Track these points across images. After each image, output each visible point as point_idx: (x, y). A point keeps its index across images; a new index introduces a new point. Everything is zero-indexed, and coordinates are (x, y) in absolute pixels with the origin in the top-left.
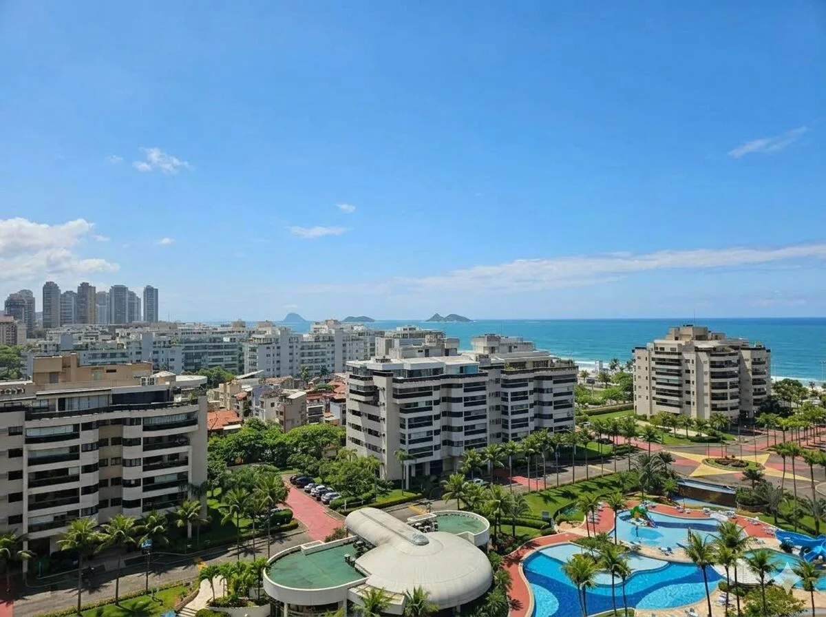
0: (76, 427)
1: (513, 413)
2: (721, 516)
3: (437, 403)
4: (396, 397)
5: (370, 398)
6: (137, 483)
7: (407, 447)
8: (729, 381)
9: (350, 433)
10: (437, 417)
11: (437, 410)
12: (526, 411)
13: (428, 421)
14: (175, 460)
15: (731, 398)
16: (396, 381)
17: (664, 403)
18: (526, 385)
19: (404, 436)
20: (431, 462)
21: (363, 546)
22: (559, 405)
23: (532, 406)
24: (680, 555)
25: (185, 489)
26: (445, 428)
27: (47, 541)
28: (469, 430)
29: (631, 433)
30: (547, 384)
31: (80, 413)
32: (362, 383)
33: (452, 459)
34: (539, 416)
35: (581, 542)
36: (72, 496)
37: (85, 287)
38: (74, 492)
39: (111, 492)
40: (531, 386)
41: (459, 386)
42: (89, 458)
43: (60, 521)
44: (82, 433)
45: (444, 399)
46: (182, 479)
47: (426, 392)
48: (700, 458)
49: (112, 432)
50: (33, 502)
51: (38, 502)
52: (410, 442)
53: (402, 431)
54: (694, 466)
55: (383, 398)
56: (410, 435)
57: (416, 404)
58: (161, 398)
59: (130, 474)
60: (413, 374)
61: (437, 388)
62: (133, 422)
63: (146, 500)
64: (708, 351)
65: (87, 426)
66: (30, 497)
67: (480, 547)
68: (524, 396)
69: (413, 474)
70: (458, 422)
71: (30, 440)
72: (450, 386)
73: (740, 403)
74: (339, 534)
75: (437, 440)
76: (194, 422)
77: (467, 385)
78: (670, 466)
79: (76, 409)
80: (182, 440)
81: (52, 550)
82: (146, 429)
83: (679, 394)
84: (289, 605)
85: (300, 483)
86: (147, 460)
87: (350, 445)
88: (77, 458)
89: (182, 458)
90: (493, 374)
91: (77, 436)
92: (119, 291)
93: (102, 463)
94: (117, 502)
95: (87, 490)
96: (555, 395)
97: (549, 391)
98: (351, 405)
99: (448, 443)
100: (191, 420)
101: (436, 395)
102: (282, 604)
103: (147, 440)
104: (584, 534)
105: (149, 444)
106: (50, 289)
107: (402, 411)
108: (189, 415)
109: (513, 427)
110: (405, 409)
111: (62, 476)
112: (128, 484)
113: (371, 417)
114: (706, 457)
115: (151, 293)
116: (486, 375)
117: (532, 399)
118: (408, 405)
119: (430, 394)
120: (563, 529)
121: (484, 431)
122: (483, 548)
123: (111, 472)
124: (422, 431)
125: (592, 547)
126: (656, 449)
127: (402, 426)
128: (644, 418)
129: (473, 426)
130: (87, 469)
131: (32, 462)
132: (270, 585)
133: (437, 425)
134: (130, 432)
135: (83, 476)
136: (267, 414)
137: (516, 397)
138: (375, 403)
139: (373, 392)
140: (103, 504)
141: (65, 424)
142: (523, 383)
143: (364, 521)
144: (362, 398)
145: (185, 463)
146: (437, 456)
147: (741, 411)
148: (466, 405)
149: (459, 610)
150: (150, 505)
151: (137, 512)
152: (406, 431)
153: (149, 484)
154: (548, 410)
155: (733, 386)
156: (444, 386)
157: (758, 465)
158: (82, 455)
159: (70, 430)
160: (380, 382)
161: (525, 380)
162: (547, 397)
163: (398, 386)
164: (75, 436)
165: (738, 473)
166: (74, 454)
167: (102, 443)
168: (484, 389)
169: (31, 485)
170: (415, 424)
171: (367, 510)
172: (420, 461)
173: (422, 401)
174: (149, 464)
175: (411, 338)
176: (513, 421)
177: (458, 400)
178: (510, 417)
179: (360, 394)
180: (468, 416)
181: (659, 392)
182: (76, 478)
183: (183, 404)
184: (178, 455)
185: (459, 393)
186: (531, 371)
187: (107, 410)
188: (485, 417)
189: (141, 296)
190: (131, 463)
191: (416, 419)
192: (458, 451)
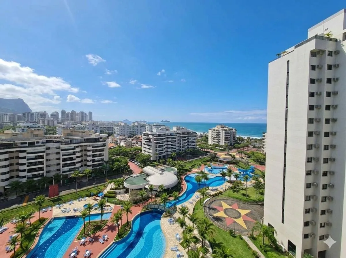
1: (182, 144)
2: (227, 166)
3: (165, 142)
4: (155, 140)
6: (91, 161)
7: (157, 152)
8: (228, 137)
9: (143, 149)
10: (165, 145)
11: (164, 144)
12: (185, 144)
13: (162, 146)
14: (100, 155)
15: (229, 141)
16: (155, 137)
17: (214, 142)
18: (185, 138)
19: (157, 150)
20: (163, 156)
21: (148, 175)
22: (192, 142)
24: (219, 175)
25: (103, 162)
26: (167, 148)
27: (67, 175)
28: (172, 148)
29: (207, 148)
30: (190, 138)
31: (75, 143)
32: (146, 137)
33: (168, 155)
34: (188, 145)
35: (197, 173)
36: (74, 164)
37: (73, 111)
38: (74, 163)
39: (84, 163)
40: (186, 138)
41: (170, 138)
42: (78, 154)
43: (70, 170)
44: (76, 148)
46: (102, 160)
47: (162, 139)
49: (84, 148)
50: (63, 166)
51: (65, 166)
52: (158, 151)
53: (156, 148)
54: (221, 155)
55: (152, 140)
56: (158, 150)
57: (160, 142)
58: (96, 140)
59: (89, 158)
60: (159, 135)
61: (165, 138)
62: (89, 146)
63: (93, 165)
64: (224, 130)
65: (78, 147)
66: (62, 164)
68: (185, 140)
69: (159, 158)
70: (170, 146)
71: (62, 150)
72: (168, 138)
74: (142, 172)
75: (164, 151)
76: (105, 146)
77: (172, 138)
78: (217, 156)
79: (74, 142)
80: (103, 150)
81: (68, 177)
82: (93, 147)
83: (218, 140)
85: (131, 161)
87: (143, 152)
88: (75, 154)
89: (102, 155)
90: (178, 135)
92: (82, 113)
93: (82, 156)
94: (86, 165)
95: (78, 163)
96: (192, 140)
98: (143, 142)
99: (167, 151)
100: (104, 145)
101: (164, 140)
102: (129, 189)
103: (93, 150)
104: (198, 171)
105: (94, 151)
106: (63, 112)
108: (104, 144)
109: (182, 147)
110: (157, 143)
111: (71, 159)
112: (88, 161)
113: (149, 145)
114: (223, 153)
115: (91, 114)
116: (176, 135)
117: (187, 141)
118: (157, 142)
119: (163, 140)
120: (193, 170)
121: (175, 148)
122: (176, 175)
123: (84, 158)
124: (161, 149)
125: (199, 174)
126: (213, 152)
127: (156, 147)
128: (210, 145)
130: (78, 157)
131: (63, 155)
132: (126, 184)
133: (164, 147)
134: (89, 148)
135: (76, 159)
136: (122, 144)
137: (183, 140)
138: (150, 141)
139: (149, 140)
140: (82, 166)
141: (72, 146)
142: (185, 137)
143: (148, 169)
145: (103, 156)
146: (164, 154)
147: (230, 143)
149: (171, 189)
150: (94, 166)
151: (91, 168)
152: (157, 148)
153: (94, 161)
154: (190, 144)
155: (229, 138)
156: (166, 138)
157: (234, 155)
158: (76, 154)
160: (151, 137)
162: (190, 141)
163: (155, 138)
164: (74, 149)
165: (230, 157)
166: (74, 153)
167: (81, 151)
168: (176, 139)
169: (63, 161)
170: (160, 147)
171: (148, 167)
172: (160, 155)
173: (161, 141)
174: (94, 156)
175: (157, 126)
176: (182, 146)
177: (170, 141)
178: (182, 145)
179: (146, 140)
180: (172, 145)
181: (214, 139)
182: (75, 160)
183: (102, 141)
184: (101, 154)
185: (170, 140)
186: (186, 135)
187: (83, 142)
188: (176, 145)
189: (88, 114)
190: (90, 156)
191: (159, 146)
192: (169, 153)
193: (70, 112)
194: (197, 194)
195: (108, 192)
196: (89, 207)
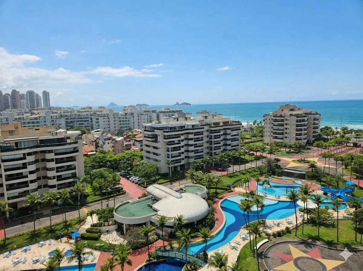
0: (24, 154)
1: (214, 144)
3: (182, 141)
4: (165, 138)
5: (154, 140)
6: (54, 178)
7: (170, 159)
8: (303, 128)
9: (145, 154)
10: (183, 147)
11: (182, 144)
12: (220, 143)
13: (179, 148)
14: (69, 168)
15: (304, 135)
16: (165, 132)
17: (275, 138)
18: (220, 132)
19: (169, 155)
20: (180, 165)
21: (156, 199)
22: (233, 140)
23: (222, 141)
25: (76, 180)
26: (187, 151)
27: (16, 203)
28: (196, 152)
30: (228, 131)
31: (25, 148)
32: (150, 133)
33: (189, 164)
34: (225, 145)
36: (26, 184)
38: (27, 182)
39: (42, 182)
40: (222, 132)
41: (192, 133)
42: (32, 168)
43: (20, 195)
44: (27, 157)
45: (186, 139)
46: (74, 175)
48: (291, 160)
49: (40, 156)
50: (9, 187)
51: (11, 187)
52: (172, 157)
53: (168, 153)
54: (289, 163)
55: (159, 138)
56: (171, 155)
57: (174, 141)
58: (61, 141)
59: (50, 174)
60: (172, 129)
61: (182, 134)
62: (50, 151)
63: (58, 185)
64: (295, 116)
65: (29, 154)
66: (7, 185)
67: (203, 198)
68: (219, 137)
69: (173, 170)
70: (192, 148)
71: (4, 161)
72: (188, 133)
73: (307, 137)
74: (145, 195)
75: (183, 156)
76: (77, 151)
77: (195, 133)
78: (279, 163)
79: (23, 147)
80: (73, 159)
81: (19, 207)
82: (56, 154)
83: (282, 134)
84: (126, 224)
87: (145, 160)
88: (26, 168)
89: (73, 167)
90: (206, 128)
93: (37, 170)
94: (46, 186)
95: (32, 182)
96: (232, 136)
97: (229, 134)
98: (145, 143)
99: (188, 157)
100: (75, 150)
101: (182, 137)
102: (123, 224)
103: (56, 159)
104: (245, 191)
105: (58, 161)
107: (168, 145)
108: (75, 148)
109: (214, 150)
110: (170, 143)
111: (20, 176)
112: (50, 178)
113: (154, 147)
115: (46, 95)
116: (203, 128)
117: (222, 138)
119: (180, 137)
120: (237, 189)
121: (202, 152)
123: (42, 173)
124: (176, 153)
126: (273, 157)
127: (168, 151)
128: (268, 144)
129: (198, 150)
130: (31, 172)
132: (118, 217)
133: (183, 150)
134: (49, 156)
135: (29, 176)
136: (107, 147)
137: (216, 137)
138: (156, 141)
139: (155, 138)
140: (39, 187)
141: (19, 153)
143: (155, 189)
144: (150, 139)
145: (75, 168)
146: (183, 162)
147: (307, 140)
148: (194, 141)
149: (196, 223)
150: (61, 186)
151: (55, 191)
152: (170, 153)
153: (59, 178)
154: (228, 142)
155: (305, 130)
156: (185, 133)
157: (314, 162)
158: (28, 166)
159: (21, 156)
160: (157, 132)
161: (219, 130)
162: (228, 137)
163: (165, 134)
164: (24, 158)
165: (306, 166)
166: (24, 166)
167: (36, 161)
168: (202, 134)
169: (6, 180)
170: (175, 149)
171: (156, 185)
172: (175, 165)
173: (176, 140)
174: (58, 169)
176: (215, 147)
177: (192, 139)
178: (213, 146)
179: (149, 137)
180: (196, 146)
181: (274, 133)
182: (26, 177)
183: (71, 143)
184: (71, 165)
185: (192, 136)
186: (222, 126)
187: (37, 147)
188: (203, 146)
190: (51, 169)
192: (192, 160)
193: (10, 94)
195: (88, 231)
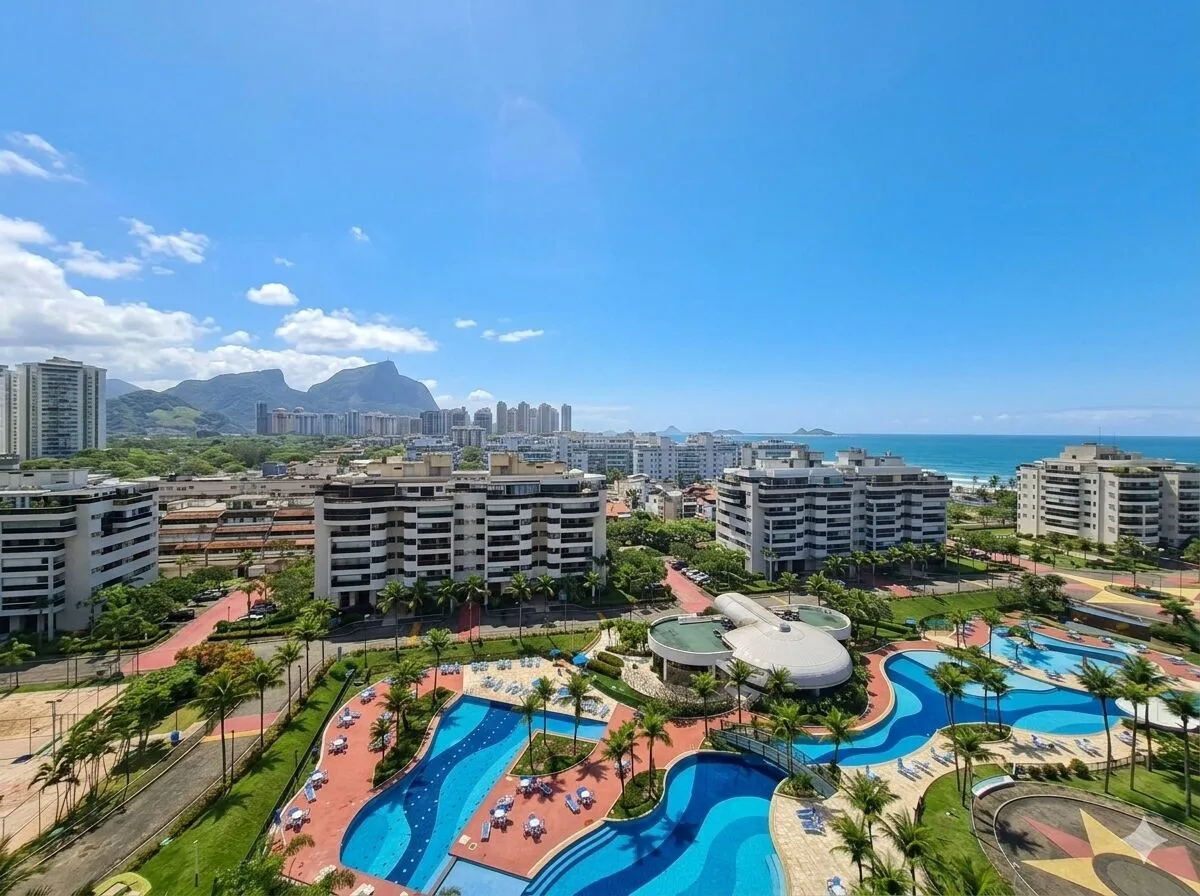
0: (517, 506)
1: (878, 523)
2: (1128, 649)
3: (800, 509)
4: (761, 501)
5: (738, 501)
6: (557, 551)
7: (771, 545)
8: (1144, 504)
9: (720, 529)
10: (800, 522)
11: (800, 515)
12: (893, 523)
13: (791, 525)
14: (583, 538)
15: (1147, 523)
16: (761, 487)
17: (1051, 522)
18: (894, 497)
19: (768, 536)
20: (794, 561)
21: (730, 625)
22: (928, 518)
23: (898, 518)
24: (1071, 682)
25: (591, 560)
26: (810, 532)
27: (498, 585)
28: (832, 536)
29: (1013, 550)
30: (915, 498)
31: (520, 497)
32: (730, 487)
33: (814, 560)
34: (907, 527)
35: (948, 651)
36: (513, 556)
37: (523, 406)
38: (516, 552)
39: (539, 555)
40: (899, 499)
41: (823, 495)
42: (526, 529)
43: (506, 572)
44: (521, 511)
45: (807, 506)
46: (587, 552)
47: (790, 499)
48: (1101, 584)
49: (540, 513)
50: (491, 556)
51: (495, 557)
52: (774, 542)
53: (766, 531)
54: (1094, 592)
55: (749, 500)
56: (774, 536)
57: (781, 509)
58: (573, 490)
59: (552, 544)
60: (778, 482)
61: (801, 496)
62: (555, 506)
63: (563, 564)
64: (1115, 472)
65: (525, 507)
66: (489, 553)
67: (841, 642)
68: (890, 507)
69: (776, 569)
70: (821, 527)
71: (490, 513)
72: (815, 495)
73: (1160, 529)
74: (709, 611)
75: (800, 542)
76: (597, 510)
77: (832, 494)
78: (1063, 590)
79: (517, 493)
80: (589, 523)
81: (503, 592)
82: (563, 511)
83: (1075, 515)
84: (668, 661)
85: (677, 567)
86: (564, 535)
87: (719, 540)
88: (518, 528)
89: (588, 536)
90: (857, 486)
91: (518, 513)
92: (545, 409)
93: (534, 534)
94: (544, 563)
95: (526, 552)
96: (925, 509)
97: (919, 504)
98: (721, 506)
99: (811, 545)
100: (594, 508)
101: (800, 502)
102: (664, 660)
103: (564, 520)
104: (953, 643)
105: (566, 524)
106: (501, 406)
107: (767, 514)
108: (593, 504)
109: (878, 536)
110: (771, 512)
111: (508, 540)
112: (550, 551)
113: (739, 518)
114: (1110, 583)
115: (567, 410)
116: (851, 486)
117: (899, 511)
118: (772, 509)
119: (794, 501)
120: (931, 635)
121: (847, 538)
122: (843, 642)
123: (540, 540)
124: (784, 534)
125: (961, 658)
126: (1042, 570)
127: (767, 528)
128: (1029, 537)
129: (836, 533)
130: (525, 537)
131: (491, 528)
132: (653, 643)
133: (800, 529)
134: (553, 513)
135: (521, 542)
136: (653, 506)
137: (882, 508)
138: (742, 505)
139: (741, 497)
140: (535, 564)
141: (509, 504)
142: (890, 495)
143: (731, 603)
144: (731, 501)
145: (590, 540)
146: (799, 556)
147: (1161, 538)
148: (829, 513)
149: (818, 694)
150: (566, 568)
151: (557, 573)
152: (771, 532)
153: (565, 553)
154: (916, 523)
155: (1150, 510)
156: (807, 494)
157: (1183, 600)
158: (521, 527)
159: (513, 508)
160: (747, 487)
161: (892, 492)
162: (915, 510)
163: (763, 492)
164: (516, 513)
165: (1155, 606)
166: (515, 525)
167: (534, 519)
168: (849, 499)
169: (490, 545)
170: (780, 525)
171: (735, 595)
172: (782, 559)
173: (786, 507)
174: (565, 538)
175: (777, 449)
176: (878, 531)
177: (822, 508)
178: (875, 527)
179: (728, 496)
180: (831, 523)
181: (1050, 511)
182: (517, 543)
183: (588, 495)
184: (585, 534)
185: (820, 501)
186: (898, 484)
187: (536, 496)
188: (848, 525)
189: (560, 411)
190: (553, 536)
191: (780, 522)
192: (820, 553)
193: (517, 408)
194: (939, 741)
195: (601, 657)
196: (544, 689)
